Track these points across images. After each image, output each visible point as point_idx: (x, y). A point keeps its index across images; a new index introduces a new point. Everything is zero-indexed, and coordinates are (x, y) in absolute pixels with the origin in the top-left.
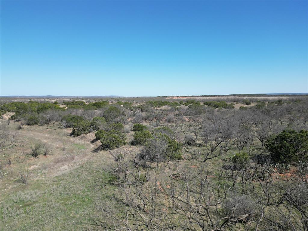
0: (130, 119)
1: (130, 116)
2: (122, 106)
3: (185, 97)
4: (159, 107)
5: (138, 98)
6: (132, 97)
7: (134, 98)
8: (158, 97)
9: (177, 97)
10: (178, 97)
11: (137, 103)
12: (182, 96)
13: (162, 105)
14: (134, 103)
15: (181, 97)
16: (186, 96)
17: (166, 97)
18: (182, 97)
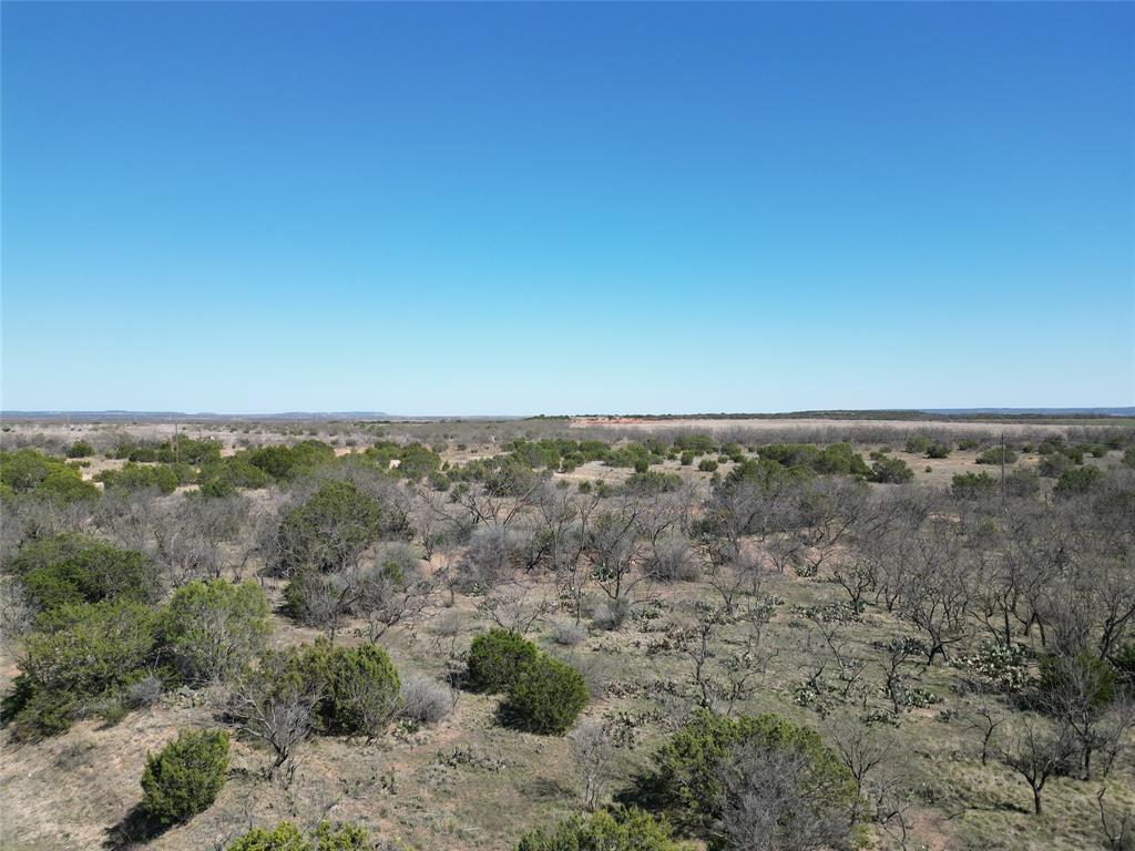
0: (438, 561)
1: (439, 540)
2: (396, 463)
3: (639, 420)
4: (566, 469)
5: (459, 421)
6: (435, 418)
7: (443, 421)
8: (536, 417)
9: (607, 419)
10: (610, 417)
11: (462, 447)
12: (626, 417)
13: (580, 462)
14: (447, 447)
15: (624, 419)
16: (640, 417)
17: (567, 417)
18: (627, 420)
